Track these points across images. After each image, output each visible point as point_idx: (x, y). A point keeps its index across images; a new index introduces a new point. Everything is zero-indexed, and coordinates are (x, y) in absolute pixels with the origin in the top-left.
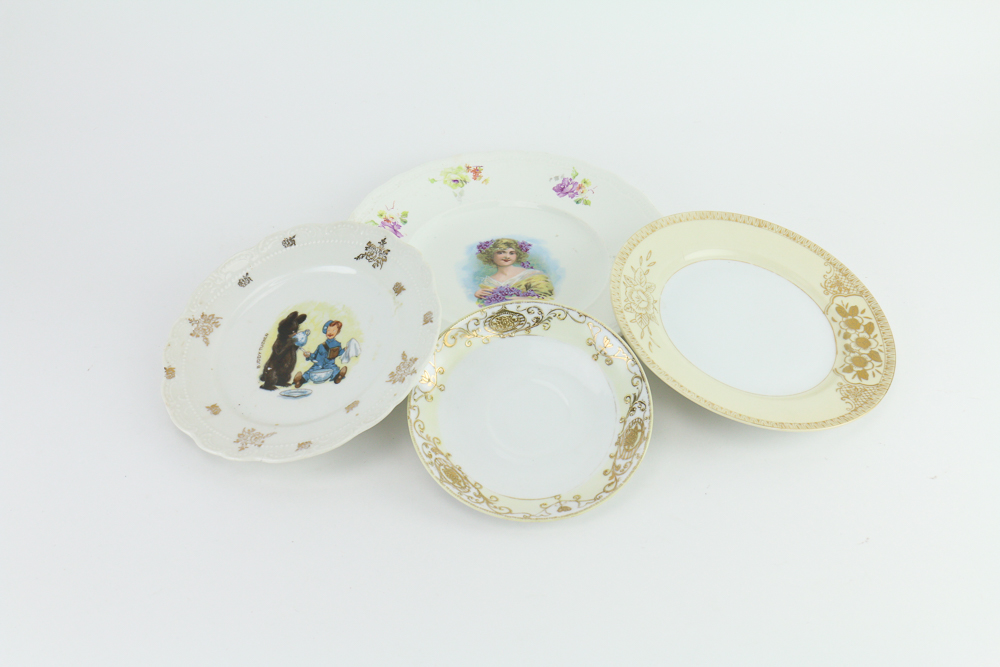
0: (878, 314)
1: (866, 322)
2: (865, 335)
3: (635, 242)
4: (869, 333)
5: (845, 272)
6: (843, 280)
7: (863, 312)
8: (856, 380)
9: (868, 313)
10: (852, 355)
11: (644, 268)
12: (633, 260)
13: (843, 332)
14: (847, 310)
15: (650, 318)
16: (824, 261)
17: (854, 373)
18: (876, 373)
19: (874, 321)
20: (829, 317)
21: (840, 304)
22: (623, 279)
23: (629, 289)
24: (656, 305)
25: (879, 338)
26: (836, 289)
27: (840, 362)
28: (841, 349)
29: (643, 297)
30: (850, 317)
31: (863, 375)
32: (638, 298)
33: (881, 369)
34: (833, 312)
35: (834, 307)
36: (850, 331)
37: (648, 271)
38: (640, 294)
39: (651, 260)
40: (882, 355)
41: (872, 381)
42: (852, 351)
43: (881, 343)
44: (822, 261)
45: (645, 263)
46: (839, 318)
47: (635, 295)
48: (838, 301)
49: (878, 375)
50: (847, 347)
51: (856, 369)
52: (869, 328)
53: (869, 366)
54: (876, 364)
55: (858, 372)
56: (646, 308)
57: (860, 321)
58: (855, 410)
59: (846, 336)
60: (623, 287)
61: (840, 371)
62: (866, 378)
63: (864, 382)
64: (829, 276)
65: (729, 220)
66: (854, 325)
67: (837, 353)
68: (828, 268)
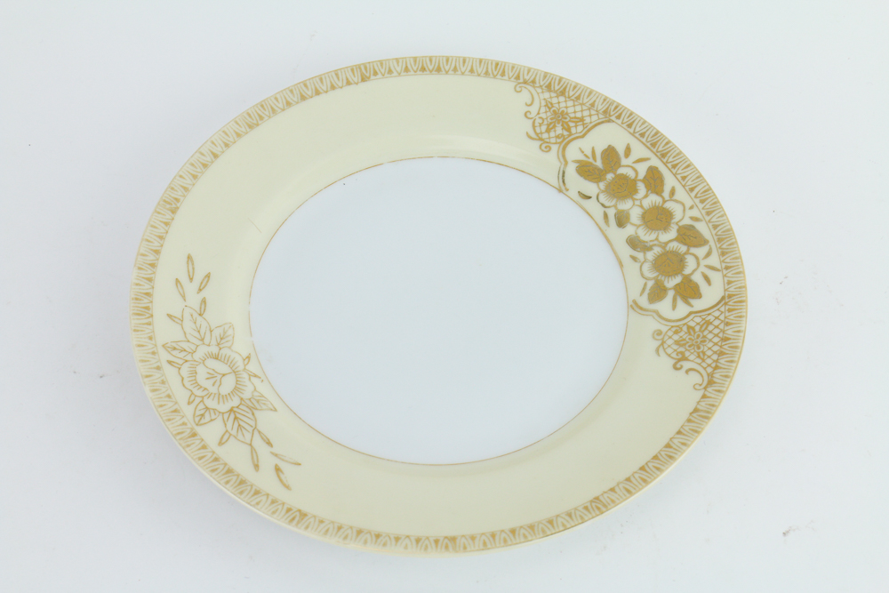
0: (655, 141)
1: (642, 169)
2: (654, 199)
3: (151, 257)
4: (659, 192)
5: (557, 87)
6: (562, 104)
7: (628, 151)
8: (682, 309)
9: (639, 150)
10: (650, 255)
11: (194, 300)
12: (165, 300)
13: (611, 213)
14: (599, 163)
15: (254, 405)
16: (511, 85)
17: (671, 294)
18: (710, 274)
19: (655, 162)
20: (573, 193)
21: (581, 157)
22: (164, 356)
23: (185, 370)
24: (252, 367)
25: (681, 194)
26: (559, 130)
27: (636, 283)
28: (625, 251)
29: (220, 367)
30: (610, 176)
31: (689, 291)
32: (212, 376)
33: (714, 260)
34: (576, 182)
35: (571, 170)
36: (625, 205)
37: (204, 301)
38: (212, 363)
39: (198, 277)
40: (702, 228)
41: (711, 294)
42: (645, 248)
43: (688, 203)
44: (506, 86)
45: (191, 289)
46: (591, 188)
47: (202, 373)
48: (573, 152)
49: (716, 278)
50: (634, 243)
51: (671, 283)
52: (654, 181)
53: (691, 263)
54: (701, 252)
55: (677, 287)
56: (237, 389)
57: (631, 174)
58: (711, 383)
59: (622, 220)
60: (170, 373)
61: (644, 301)
62: (697, 294)
63: (698, 305)
64: (534, 110)
65: (303, 98)
66: (623, 188)
67: (621, 265)
68: (525, 96)
